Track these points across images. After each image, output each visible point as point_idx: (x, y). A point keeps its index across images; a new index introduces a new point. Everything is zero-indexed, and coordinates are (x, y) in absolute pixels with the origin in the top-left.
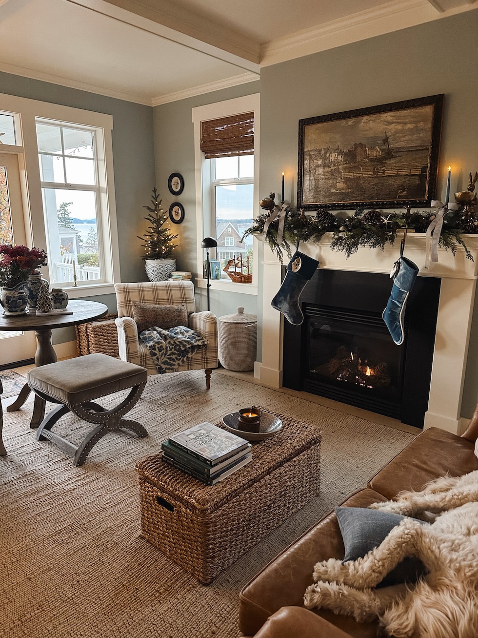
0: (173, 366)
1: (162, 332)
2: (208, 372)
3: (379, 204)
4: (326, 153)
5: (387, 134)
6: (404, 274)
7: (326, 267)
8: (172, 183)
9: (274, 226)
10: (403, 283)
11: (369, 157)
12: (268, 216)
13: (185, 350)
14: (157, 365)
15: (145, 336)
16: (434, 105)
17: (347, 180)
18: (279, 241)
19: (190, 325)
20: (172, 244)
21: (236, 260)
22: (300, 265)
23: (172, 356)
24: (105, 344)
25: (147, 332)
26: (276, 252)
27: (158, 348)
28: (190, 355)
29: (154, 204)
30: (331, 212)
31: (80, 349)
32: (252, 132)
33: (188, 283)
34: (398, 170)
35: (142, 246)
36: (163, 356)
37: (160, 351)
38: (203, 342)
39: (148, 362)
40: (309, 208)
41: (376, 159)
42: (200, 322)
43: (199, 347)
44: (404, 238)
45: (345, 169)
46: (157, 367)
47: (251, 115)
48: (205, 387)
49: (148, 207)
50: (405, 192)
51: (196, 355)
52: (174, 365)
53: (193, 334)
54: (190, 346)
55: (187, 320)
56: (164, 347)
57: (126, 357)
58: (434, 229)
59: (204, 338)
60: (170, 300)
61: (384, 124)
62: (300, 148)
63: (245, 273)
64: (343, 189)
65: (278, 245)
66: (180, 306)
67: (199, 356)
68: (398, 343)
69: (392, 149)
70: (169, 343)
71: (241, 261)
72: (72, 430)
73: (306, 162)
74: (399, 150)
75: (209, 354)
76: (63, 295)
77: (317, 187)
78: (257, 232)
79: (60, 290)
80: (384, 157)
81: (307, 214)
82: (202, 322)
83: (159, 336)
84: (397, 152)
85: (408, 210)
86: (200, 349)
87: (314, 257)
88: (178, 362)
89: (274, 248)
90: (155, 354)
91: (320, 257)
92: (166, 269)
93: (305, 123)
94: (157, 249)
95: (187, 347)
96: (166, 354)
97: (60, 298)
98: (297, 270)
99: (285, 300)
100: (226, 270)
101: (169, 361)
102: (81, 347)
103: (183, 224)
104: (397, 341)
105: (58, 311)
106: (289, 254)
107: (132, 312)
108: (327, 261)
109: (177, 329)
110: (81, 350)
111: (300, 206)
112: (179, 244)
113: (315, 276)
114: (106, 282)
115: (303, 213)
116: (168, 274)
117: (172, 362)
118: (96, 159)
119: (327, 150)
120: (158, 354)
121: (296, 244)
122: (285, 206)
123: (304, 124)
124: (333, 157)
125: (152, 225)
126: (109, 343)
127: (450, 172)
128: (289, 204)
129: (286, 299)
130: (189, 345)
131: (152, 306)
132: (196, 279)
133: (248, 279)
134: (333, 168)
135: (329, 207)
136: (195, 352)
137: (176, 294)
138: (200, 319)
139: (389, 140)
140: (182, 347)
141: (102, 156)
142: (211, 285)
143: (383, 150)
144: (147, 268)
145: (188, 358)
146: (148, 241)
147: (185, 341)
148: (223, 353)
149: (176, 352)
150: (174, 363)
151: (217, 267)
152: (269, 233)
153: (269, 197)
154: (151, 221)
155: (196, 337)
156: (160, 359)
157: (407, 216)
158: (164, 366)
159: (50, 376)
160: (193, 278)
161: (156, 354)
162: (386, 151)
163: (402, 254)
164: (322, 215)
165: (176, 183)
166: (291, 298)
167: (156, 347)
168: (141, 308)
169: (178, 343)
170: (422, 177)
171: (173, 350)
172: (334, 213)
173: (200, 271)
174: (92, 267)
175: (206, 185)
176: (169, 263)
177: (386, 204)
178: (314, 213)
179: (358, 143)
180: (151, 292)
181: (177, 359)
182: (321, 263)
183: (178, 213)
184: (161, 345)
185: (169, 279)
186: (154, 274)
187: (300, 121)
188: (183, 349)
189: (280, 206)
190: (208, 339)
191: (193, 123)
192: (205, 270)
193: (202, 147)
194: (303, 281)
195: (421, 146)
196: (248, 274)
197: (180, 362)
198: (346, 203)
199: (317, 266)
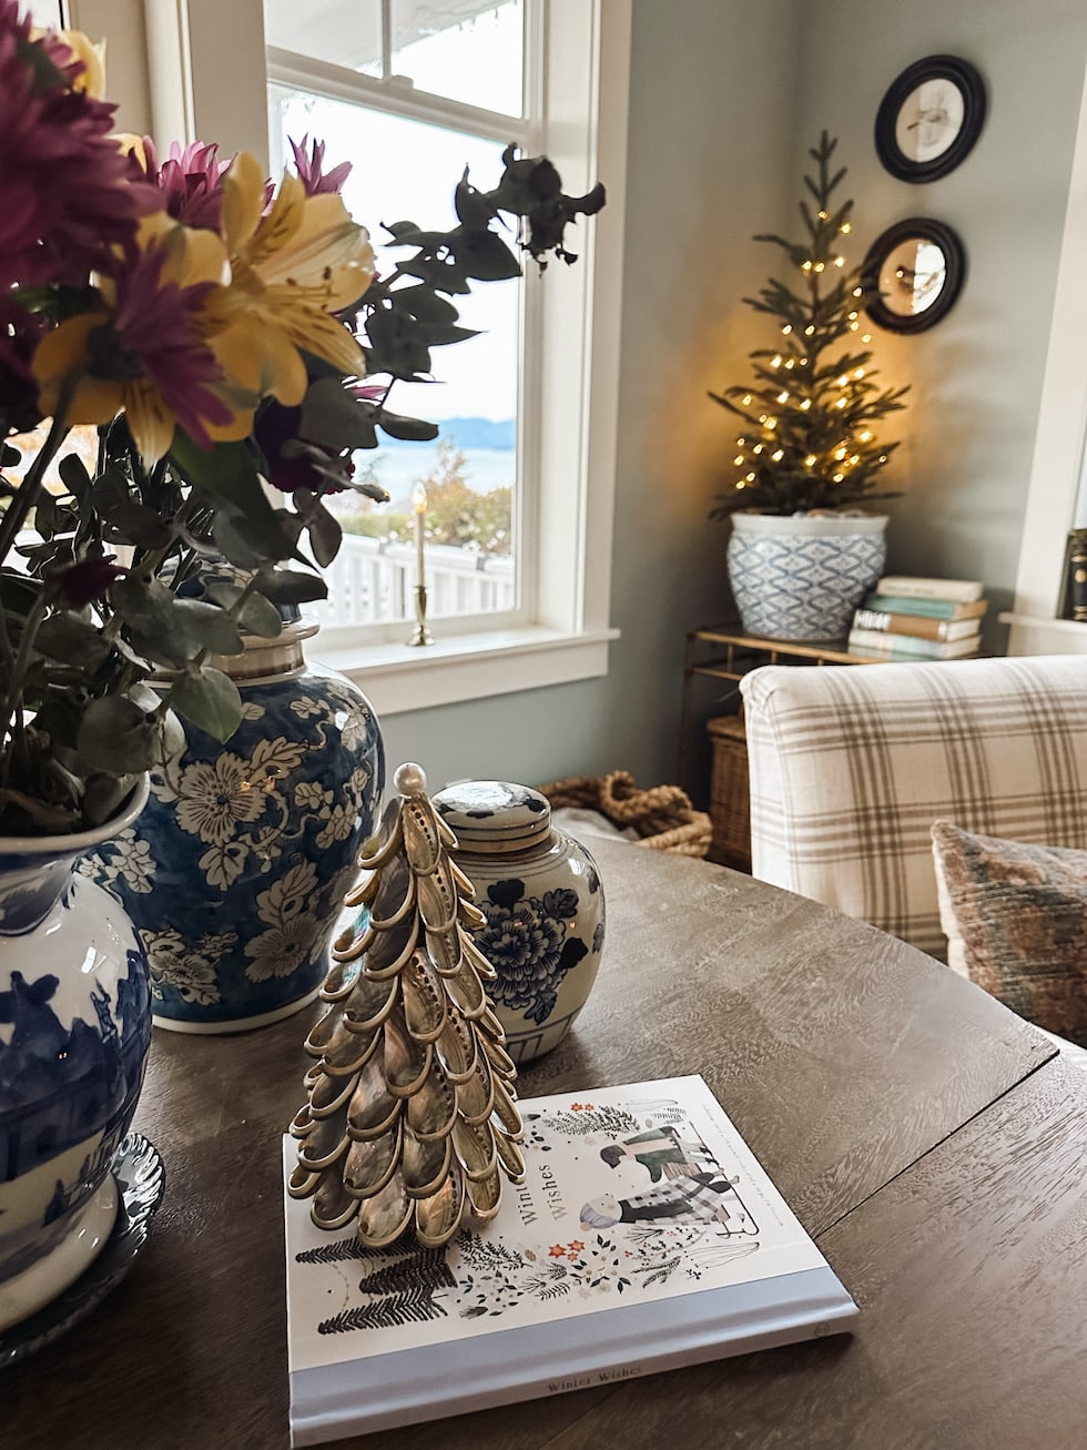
8: (905, 121)
92: (854, 561)
94: (809, 461)
103: (947, 331)
116: (858, 588)
132: (1005, 618)
165: (933, 115)
173: (1038, 581)
176: (861, 533)
180: (1026, 745)
185: (863, 618)
186: (789, 587)
192: (1081, 577)
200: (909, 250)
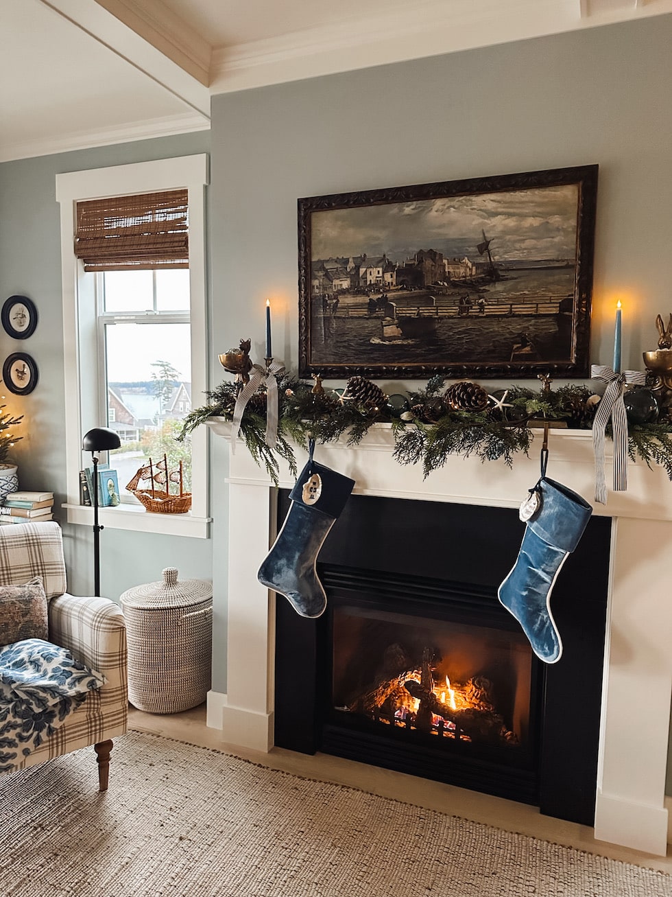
0: (10, 762)
2: (103, 751)
4: (357, 268)
5: (486, 235)
7: (368, 493)
8: (12, 315)
9: (257, 407)
10: (558, 534)
11: (449, 278)
12: (239, 385)
13: (44, 711)
16: (581, 183)
17: (404, 322)
18: (269, 437)
19: (55, 634)
20: (8, 436)
21: (154, 468)
22: (319, 490)
26: (263, 463)
28: (56, 723)
30: (373, 382)
32: (185, 227)
33: (48, 528)
34: (511, 305)
38: (92, 683)
40: (327, 374)
41: (464, 282)
42: (80, 627)
43: (80, 697)
44: (546, 441)
45: (398, 300)
47: (180, 197)
50: (528, 349)
51: (76, 717)
52: (14, 756)
53: (64, 664)
54: (57, 700)
55: (46, 619)
58: (610, 422)
59: (93, 672)
60: (3, 574)
62: (303, 255)
63: (174, 492)
64: (394, 338)
65: (268, 448)
66: (28, 588)
67: (81, 718)
68: (552, 660)
69: (498, 264)
71: (166, 469)
73: (316, 283)
75: (106, 708)
78: (216, 417)
80: (482, 278)
81: (326, 384)
82: (87, 630)
84: (508, 270)
85: (548, 384)
86: (83, 700)
87: (342, 470)
88: (24, 745)
89: (259, 454)
91: (356, 471)
93: (311, 205)
95: (50, 703)
98: (313, 501)
99: (288, 567)
100: (131, 487)
103: (35, 396)
104: (546, 655)
106: (292, 467)
108: (371, 480)
109: (19, 652)
111: (305, 371)
112: (24, 434)
113: (348, 510)
115: (319, 383)
119: (361, 261)
121: (307, 445)
122: (275, 368)
123: (309, 208)
124: (374, 275)
127: (619, 313)
128: (282, 364)
129: (292, 564)
130: (54, 697)
132: (63, 506)
133: (180, 506)
134: (375, 297)
135: (369, 372)
136: (71, 712)
137: (18, 557)
138: (81, 620)
139: (490, 247)
140: (34, 707)
143: (478, 266)
145: (51, 731)
147: (45, 688)
149: (19, 721)
151: (110, 482)
152: (245, 422)
153: (238, 347)
155: (74, 670)
157: (548, 396)
160: (58, 512)
162: (485, 268)
163: (543, 471)
164: (361, 389)
165: (19, 316)
166: (302, 560)
170: (562, 319)
171: (10, 718)
172: (380, 384)
173: (72, 490)
175: (86, 320)
177: (489, 370)
178: (343, 384)
179: (426, 249)
181: (22, 738)
182: (359, 483)
183: (23, 373)
187: (300, 201)
188: (38, 710)
189: (264, 367)
190: (106, 672)
191: (59, 204)
192: (85, 489)
193: (78, 250)
194: (325, 523)
195: (558, 261)
196: (182, 495)
197: (30, 744)
198: (404, 366)
199: (351, 489)
200: (19, 364)
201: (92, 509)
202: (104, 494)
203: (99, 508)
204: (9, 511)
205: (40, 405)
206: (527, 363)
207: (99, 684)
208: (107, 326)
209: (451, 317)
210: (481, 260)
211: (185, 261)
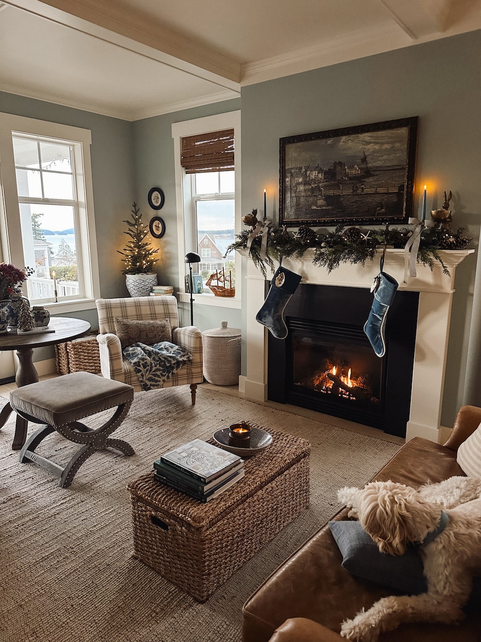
0: (158, 383)
1: (146, 348)
2: (193, 387)
3: (359, 221)
4: (306, 171)
5: (365, 154)
6: (384, 288)
7: (308, 282)
8: (153, 198)
9: (257, 242)
10: (383, 297)
11: (348, 175)
12: (251, 231)
13: (170, 365)
14: (142, 381)
15: (128, 352)
16: (409, 127)
17: (328, 198)
18: (262, 256)
19: (175, 340)
20: (153, 258)
21: (218, 274)
22: (284, 280)
23: (157, 372)
24: (86, 361)
25: (131, 349)
26: (259, 268)
27: (142, 364)
28: (175, 371)
29: (135, 219)
30: (312, 228)
31: (60, 366)
32: (232, 149)
33: (171, 298)
35: (123, 260)
36: (148, 372)
37: (145, 367)
38: (188, 358)
39: (133, 379)
40: (291, 224)
41: (355, 177)
42: (184, 338)
43: (184, 362)
44: (384, 254)
45: (325, 187)
46: (142, 384)
47: (230, 132)
48: (190, 402)
49: (128, 222)
50: (384, 210)
51: (182, 371)
52: (160, 381)
53: (178, 349)
54: (175, 361)
55: (171, 335)
56: (149, 363)
57: (109, 374)
58: (412, 245)
59: (189, 354)
60: (154, 316)
61: (362, 144)
62: (281, 166)
63: (227, 287)
64: (323, 206)
65: (262, 261)
66: (164, 322)
67: (184, 371)
68: (379, 356)
69: (371, 168)
70: (154, 359)
71: (224, 275)
72: (56, 451)
73: (287, 179)
74: (377, 169)
75: (194, 369)
76: (44, 313)
77: (298, 204)
78: (240, 247)
79: (42, 308)
80: (363, 175)
81: (289, 230)
82: (187, 338)
83: (143, 352)
84: (375, 171)
85: (387, 227)
86: (185, 364)
87: (296, 271)
88: (163, 378)
89: (257, 264)
90: (139, 371)
91: (303, 272)
92: (147, 283)
93: (285, 141)
94: (138, 264)
95: (173, 363)
96: (150, 370)
97: (41, 316)
98: (281, 285)
99: (269, 315)
100: (208, 284)
101: (154, 377)
102: (60, 365)
103: (164, 239)
104: (379, 354)
105: (39, 329)
106: (272, 270)
107: (114, 329)
108: (309, 276)
109: (160, 345)
110: (61, 368)
111: (281, 222)
112: (159, 258)
113: (298, 291)
114: (85, 298)
115: (286, 229)
116: (150, 288)
117: (157, 378)
118: (74, 174)
119: (308, 168)
120: (143, 370)
121: (279, 259)
122: (267, 222)
123: (285, 142)
124: (314, 174)
125: (132, 240)
126: (90, 360)
127: (426, 191)
128: (271, 220)
129: (271, 313)
131: (135, 322)
132: (178, 293)
133: (230, 293)
135: (310, 223)
136: (180, 368)
137: (159, 310)
139: (367, 160)
140: (166, 363)
141: (80, 170)
142: (194, 300)
143: (361, 169)
144: (127, 283)
146: (127, 256)
147: (170, 357)
148: (207, 368)
149: (161, 368)
150: (159, 379)
151: (199, 282)
152: (252, 249)
153: (251, 213)
154: (131, 235)
155: (181, 352)
156: (145, 376)
157: (387, 233)
158: (148, 383)
159: (34, 396)
160: (175, 292)
161: (141, 371)
162: (365, 170)
163: (381, 269)
164: (304, 232)
165: (156, 198)
166: (275, 312)
167: (141, 364)
168: (124, 324)
169: (163, 359)
170: (399, 195)
171: (158, 366)
173: (182, 285)
174: (69, 282)
175: (187, 199)
176: (151, 278)
177: (366, 221)
178: (296, 230)
179: (337, 161)
180: (134, 308)
181: (162, 375)
182: (304, 278)
183: (158, 227)
184: (145, 361)
185: (151, 294)
186: (135, 288)
187: (280, 139)
188: (168, 365)
189: (263, 222)
190: (194, 355)
191: (173, 139)
192: (187, 285)
193: (182, 163)
194: (286, 296)
195: (398, 166)
196: (231, 288)
197: (165, 378)
198: (327, 219)
199: (300, 281)
200: (156, 223)
201: (190, 294)
202: (196, 287)
203: (193, 294)
204: (154, 294)
205: (166, 243)
206: (383, 217)
207: (191, 358)
208: (197, 202)
209: (348, 195)
210: (363, 166)
211: (233, 166)
